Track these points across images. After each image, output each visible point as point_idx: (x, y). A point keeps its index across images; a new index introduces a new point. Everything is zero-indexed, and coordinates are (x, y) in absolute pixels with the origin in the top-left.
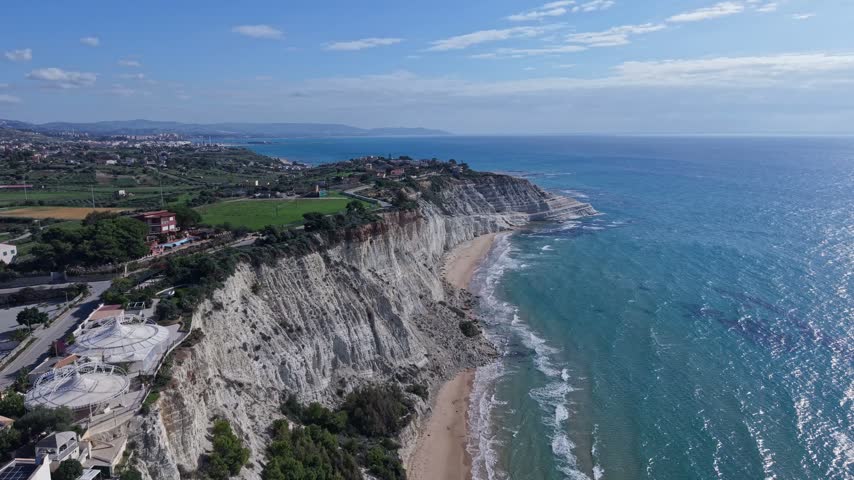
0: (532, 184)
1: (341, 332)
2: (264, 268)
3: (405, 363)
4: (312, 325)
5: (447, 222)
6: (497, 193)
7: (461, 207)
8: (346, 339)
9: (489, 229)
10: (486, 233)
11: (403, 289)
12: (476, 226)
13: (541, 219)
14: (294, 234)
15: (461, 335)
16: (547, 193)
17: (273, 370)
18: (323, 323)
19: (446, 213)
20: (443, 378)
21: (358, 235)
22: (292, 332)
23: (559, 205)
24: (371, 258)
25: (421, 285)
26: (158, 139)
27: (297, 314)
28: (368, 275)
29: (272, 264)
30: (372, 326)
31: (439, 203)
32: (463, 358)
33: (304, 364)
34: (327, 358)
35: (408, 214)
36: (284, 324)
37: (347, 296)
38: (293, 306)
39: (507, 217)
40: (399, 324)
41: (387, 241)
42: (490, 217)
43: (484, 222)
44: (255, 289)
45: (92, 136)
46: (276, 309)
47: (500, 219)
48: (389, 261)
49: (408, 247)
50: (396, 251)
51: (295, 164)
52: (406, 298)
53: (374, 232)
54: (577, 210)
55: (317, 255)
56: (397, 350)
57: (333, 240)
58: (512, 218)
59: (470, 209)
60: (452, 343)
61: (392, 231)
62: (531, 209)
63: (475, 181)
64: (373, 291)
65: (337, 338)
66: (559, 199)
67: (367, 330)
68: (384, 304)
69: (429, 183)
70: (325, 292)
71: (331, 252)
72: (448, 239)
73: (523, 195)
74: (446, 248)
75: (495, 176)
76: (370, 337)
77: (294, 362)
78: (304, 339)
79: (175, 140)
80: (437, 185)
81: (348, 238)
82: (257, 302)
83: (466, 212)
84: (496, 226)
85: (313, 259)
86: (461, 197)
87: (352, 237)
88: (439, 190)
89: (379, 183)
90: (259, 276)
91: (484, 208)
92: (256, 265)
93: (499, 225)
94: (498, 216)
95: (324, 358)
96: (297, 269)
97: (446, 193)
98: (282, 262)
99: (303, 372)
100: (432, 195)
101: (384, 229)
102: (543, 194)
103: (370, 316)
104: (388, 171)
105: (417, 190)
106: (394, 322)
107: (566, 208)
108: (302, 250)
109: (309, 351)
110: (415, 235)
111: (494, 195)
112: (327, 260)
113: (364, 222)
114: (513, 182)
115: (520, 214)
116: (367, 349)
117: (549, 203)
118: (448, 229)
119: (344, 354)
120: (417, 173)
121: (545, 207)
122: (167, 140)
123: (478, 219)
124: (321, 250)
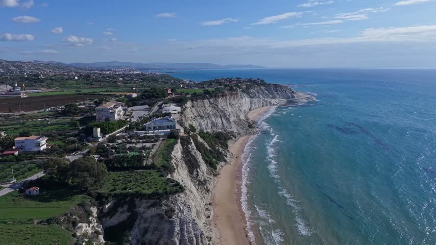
0: (289, 88)
1: (214, 119)
2: (194, 102)
3: (231, 130)
4: (206, 116)
5: (250, 100)
6: (274, 91)
7: (258, 96)
8: (215, 121)
9: (268, 104)
10: (267, 106)
11: (231, 113)
12: (263, 103)
13: (291, 101)
14: (201, 95)
15: (248, 128)
16: (295, 91)
17: (198, 124)
18: (209, 117)
19: (251, 97)
20: (241, 136)
21: (218, 96)
22: (202, 117)
23: (300, 96)
24: (221, 103)
25: (237, 114)
26: (125, 70)
27: (202, 113)
28: (221, 108)
29: (196, 101)
30: (221, 119)
31: (248, 94)
32: (248, 132)
33: (205, 124)
34: (210, 125)
35: (233, 92)
36: (199, 115)
37: (215, 111)
38: (202, 112)
39: (277, 100)
40: (229, 120)
41: (226, 99)
42: (269, 100)
43: (266, 102)
44: (193, 107)
45: (97, 69)
46: (197, 112)
47: (273, 101)
48: (227, 105)
49: (233, 103)
50: (230, 104)
51: (190, 81)
52: (232, 116)
53: (223, 96)
54: (308, 99)
55: (207, 100)
56: (228, 126)
57: (211, 97)
58: (279, 101)
59: (261, 96)
60: (245, 129)
61: (228, 97)
62: (287, 98)
63: (265, 86)
64: (222, 111)
65: (212, 121)
66: (300, 94)
67: (220, 120)
68: (225, 115)
69: (245, 86)
70: (209, 110)
71: (211, 100)
72: (251, 107)
73: (284, 92)
74: (250, 110)
75: (273, 85)
76: (221, 122)
77: (203, 123)
78: (204, 119)
79: (133, 71)
80: (248, 87)
81: (215, 97)
82: (193, 110)
83: (259, 97)
84: (271, 103)
85: (206, 101)
86: (258, 92)
87: (216, 96)
88: (249, 89)
89: (226, 86)
90: (193, 104)
91: (268, 97)
92: (192, 101)
93: (272, 103)
94: (273, 100)
95: (209, 125)
96: (202, 103)
97: (252, 90)
98: (199, 101)
99: (204, 126)
100: (246, 91)
101: (226, 95)
102: (293, 92)
103: (221, 117)
104: (230, 82)
105: (240, 88)
106: (228, 120)
107: (302, 97)
108: (203, 98)
109: (206, 122)
110: (236, 99)
111: (272, 92)
112: (210, 102)
113: (219, 93)
114: (281, 87)
115: (282, 100)
116: (220, 125)
117: (295, 95)
118: (251, 103)
119: (214, 125)
120: (241, 83)
121: (293, 97)
122: (130, 71)
123: (264, 100)
124: (208, 99)
